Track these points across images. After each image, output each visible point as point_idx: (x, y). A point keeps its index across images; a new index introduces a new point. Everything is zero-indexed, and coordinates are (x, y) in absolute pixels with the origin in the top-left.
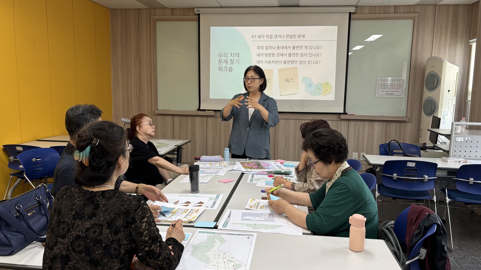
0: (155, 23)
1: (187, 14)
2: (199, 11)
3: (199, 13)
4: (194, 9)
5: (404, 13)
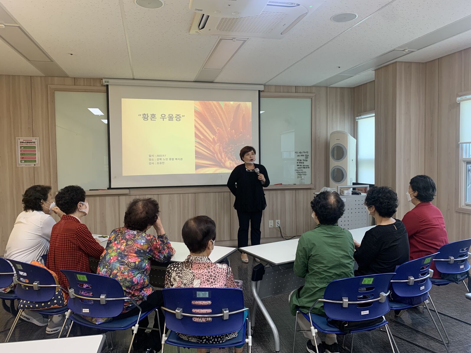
0: (54, 93)
1: (92, 85)
2: (108, 82)
3: (107, 84)
4: (101, 79)
5: (303, 93)
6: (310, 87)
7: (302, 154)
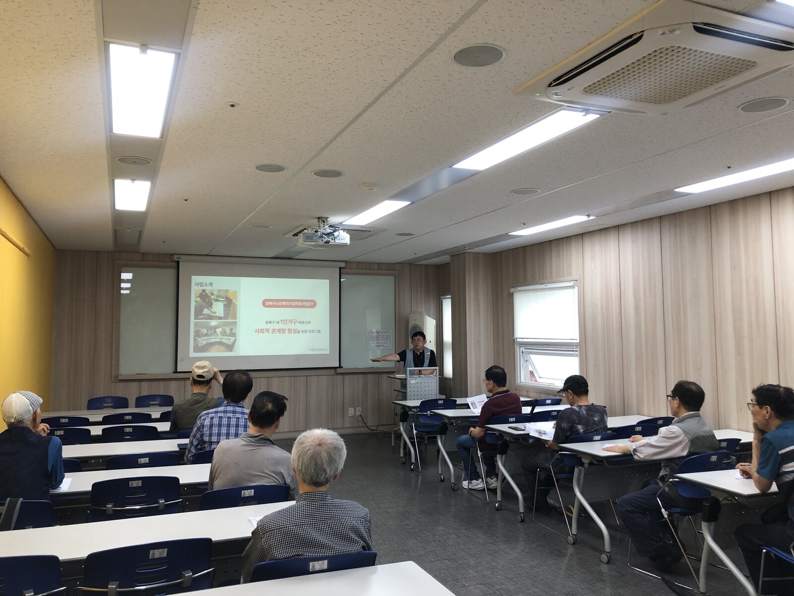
1: (161, 260)
2: (180, 258)
3: (178, 260)
4: (173, 255)
5: (386, 270)
6: (394, 263)
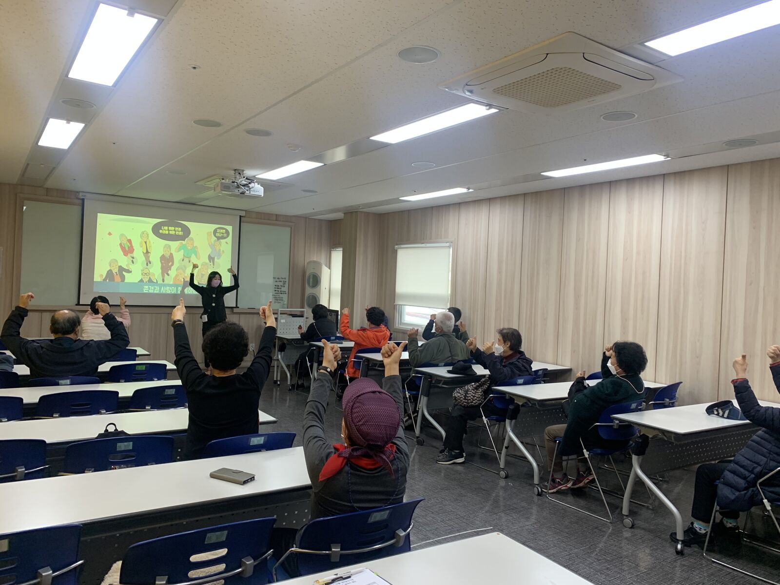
0: (23, 202)
1: (66, 196)
3: (84, 198)
4: (78, 192)
5: (283, 221)
6: (290, 216)
7: (280, 280)
